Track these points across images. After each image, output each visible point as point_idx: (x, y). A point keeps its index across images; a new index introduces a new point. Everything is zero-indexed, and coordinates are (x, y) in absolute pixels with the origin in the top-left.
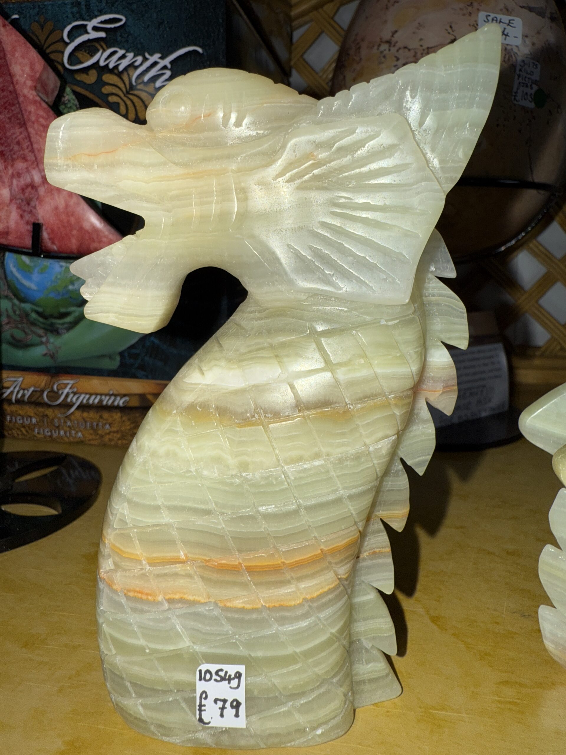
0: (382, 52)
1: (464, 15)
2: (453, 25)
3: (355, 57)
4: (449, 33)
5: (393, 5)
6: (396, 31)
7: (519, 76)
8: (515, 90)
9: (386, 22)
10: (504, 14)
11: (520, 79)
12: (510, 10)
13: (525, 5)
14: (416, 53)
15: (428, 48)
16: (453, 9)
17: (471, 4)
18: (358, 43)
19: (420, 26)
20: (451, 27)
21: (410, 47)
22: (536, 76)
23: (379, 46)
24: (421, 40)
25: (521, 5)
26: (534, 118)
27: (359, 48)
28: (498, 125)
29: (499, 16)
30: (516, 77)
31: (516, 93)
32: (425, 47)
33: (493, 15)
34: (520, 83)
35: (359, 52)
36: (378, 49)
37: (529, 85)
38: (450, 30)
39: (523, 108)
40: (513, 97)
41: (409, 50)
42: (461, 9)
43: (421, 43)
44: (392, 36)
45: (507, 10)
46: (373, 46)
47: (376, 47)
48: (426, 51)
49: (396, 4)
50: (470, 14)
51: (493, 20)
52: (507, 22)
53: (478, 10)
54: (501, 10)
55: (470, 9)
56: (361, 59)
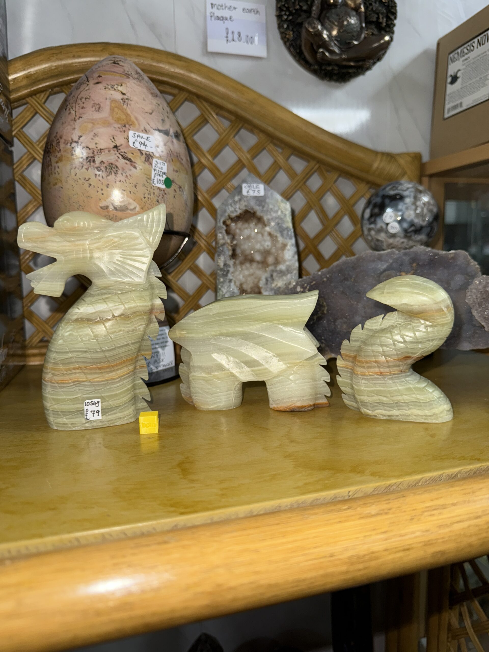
0: (73, 148)
1: (121, 132)
2: (115, 137)
3: (56, 148)
4: (113, 142)
5: (79, 119)
6: (81, 136)
7: (155, 170)
8: (153, 177)
9: (74, 129)
10: (144, 133)
11: (156, 172)
12: (148, 131)
13: (157, 129)
14: (94, 151)
15: (101, 149)
16: (114, 127)
17: (125, 126)
18: (58, 139)
19: (95, 135)
20: (114, 138)
21: (90, 147)
22: (165, 170)
23: (71, 143)
24: (96, 144)
25: (154, 128)
26: (165, 194)
27: (59, 142)
28: (145, 198)
29: (141, 134)
30: (153, 170)
31: (154, 179)
32: (99, 148)
33: (137, 133)
34: (155, 174)
35: (59, 145)
36: (71, 146)
37: (161, 175)
38: (113, 140)
39: (159, 188)
40: (152, 182)
41: (90, 149)
42: (119, 128)
43: (97, 146)
44: (79, 139)
45: (146, 131)
46: (68, 143)
47: (69, 144)
48: (99, 151)
49: (81, 119)
50: (124, 131)
51: (138, 136)
52: (146, 138)
53: (129, 129)
54: (142, 131)
55: (124, 128)
56: (60, 150)
